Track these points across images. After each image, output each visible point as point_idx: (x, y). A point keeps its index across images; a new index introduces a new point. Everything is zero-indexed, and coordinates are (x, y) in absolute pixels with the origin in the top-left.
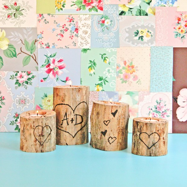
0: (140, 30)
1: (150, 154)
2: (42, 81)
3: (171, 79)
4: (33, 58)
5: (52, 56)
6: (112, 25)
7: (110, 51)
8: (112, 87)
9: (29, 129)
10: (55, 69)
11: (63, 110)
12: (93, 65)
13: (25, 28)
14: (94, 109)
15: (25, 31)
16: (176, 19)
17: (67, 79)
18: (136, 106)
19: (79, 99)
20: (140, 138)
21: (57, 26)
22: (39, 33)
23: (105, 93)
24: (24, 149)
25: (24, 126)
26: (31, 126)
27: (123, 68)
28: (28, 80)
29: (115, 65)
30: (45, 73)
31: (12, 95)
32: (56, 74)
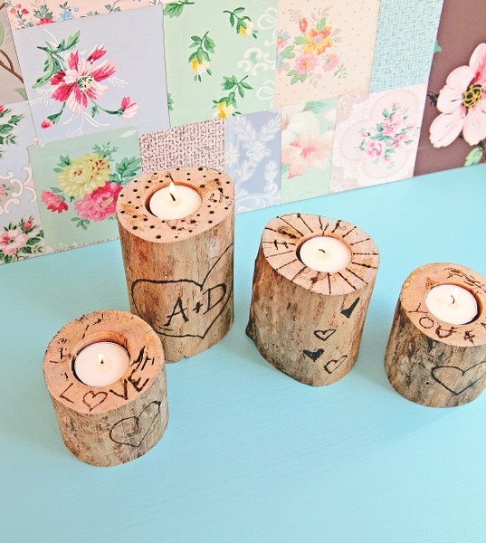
1: (457, 402)
2: (45, 126)
3: (430, 48)
4: (1, 63)
5: (66, 45)
8: (264, 99)
9: (92, 432)
10: (84, 83)
11: (168, 293)
12: (205, 50)
17: (125, 105)
18: (328, 135)
19: (214, 252)
20: (432, 375)
27: (298, 41)
29: (274, 34)
30: (53, 100)
32: (87, 97)
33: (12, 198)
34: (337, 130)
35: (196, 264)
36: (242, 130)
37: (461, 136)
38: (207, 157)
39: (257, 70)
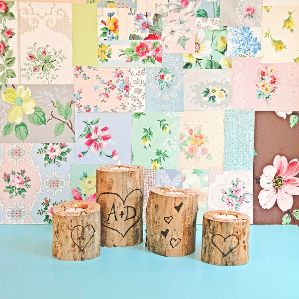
0: (211, 88)
1: (227, 262)
2: (80, 156)
3: (252, 153)
4: (68, 125)
5: (94, 122)
6: (174, 82)
7: (171, 117)
8: (173, 163)
9: (65, 230)
10: (98, 140)
11: (109, 200)
12: (149, 135)
13: (57, 85)
14: (152, 201)
15: (57, 90)
16: (259, 74)
17: (114, 154)
18: (205, 189)
19: (130, 186)
20: (212, 242)
21: (101, 83)
22: (76, 92)
23: (165, 172)
24: (59, 256)
25: (58, 226)
26: (67, 226)
27: (189, 139)
28: (61, 154)
29: (178, 134)
30: (85, 145)
31: (40, 175)
32: (99, 146)
33: (59, 188)
34: (209, 187)
36: (163, 177)
37: (276, 204)
39: (171, 149)
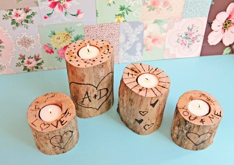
1: (197, 149)
2: (46, 18)
9: (43, 139)
10: (62, 2)
11: (82, 89)
14: (125, 92)
18: (164, 35)
19: (102, 74)
20: (187, 136)
23: (128, 24)
25: (36, 134)
28: (27, 18)
30: (49, 8)
31: (11, 37)
32: (63, 7)
33: (31, 46)
34: (168, 33)
35: (94, 78)
36: (126, 28)
37: (221, 41)
38: (112, 38)
39: (134, 4)
